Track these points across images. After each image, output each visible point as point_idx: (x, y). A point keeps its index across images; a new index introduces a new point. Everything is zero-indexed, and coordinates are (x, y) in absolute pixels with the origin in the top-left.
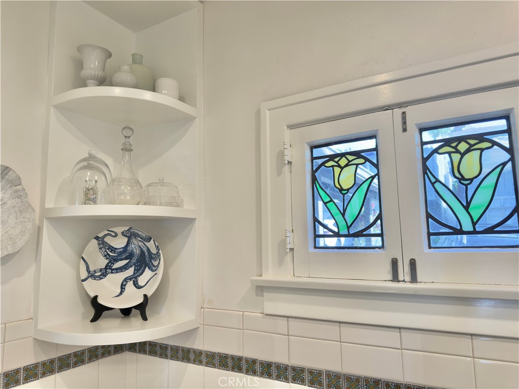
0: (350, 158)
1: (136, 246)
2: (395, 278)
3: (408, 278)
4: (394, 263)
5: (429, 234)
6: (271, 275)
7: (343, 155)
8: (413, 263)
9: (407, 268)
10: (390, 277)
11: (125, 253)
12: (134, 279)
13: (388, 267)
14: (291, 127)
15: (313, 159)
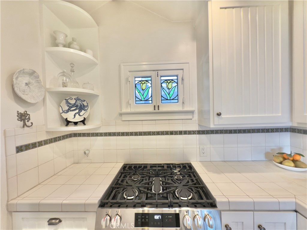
0: (145, 82)
1: (79, 103)
2: (155, 110)
3: (157, 109)
4: (155, 106)
5: (162, 100)
6: (124, 110)
7: (143, 81)
8: (158, 106)
9: (157, 107)
10: (154, 109)
11: (75, 105)
12: (79, 113)
13: (153, 107)
14: (130, 72)
15: (135, 81)
